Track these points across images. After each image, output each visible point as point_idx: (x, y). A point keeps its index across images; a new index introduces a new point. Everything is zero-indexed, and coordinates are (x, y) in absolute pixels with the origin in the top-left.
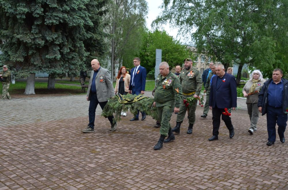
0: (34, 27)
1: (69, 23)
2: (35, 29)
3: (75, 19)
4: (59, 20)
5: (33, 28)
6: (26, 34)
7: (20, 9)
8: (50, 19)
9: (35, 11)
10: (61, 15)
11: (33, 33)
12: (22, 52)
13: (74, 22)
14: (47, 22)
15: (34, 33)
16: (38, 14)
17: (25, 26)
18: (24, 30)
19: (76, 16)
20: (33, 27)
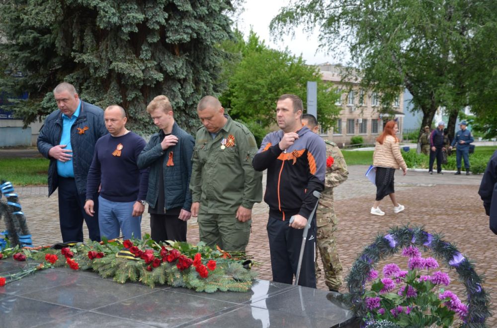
0: (146, 48)
1: (206, 39)
2: (146, 51)
3: (215, 31)
4: (191, 34)
5: (144, 49)
6: (129, 60)
7: (133, 17)
8: (177, 31)
9: (152, 18)
10: (195, 25)
11: (142, 60)
12: (115, 96)
13: (213, 36)
14: (171, 38)
15: (144, 59)
16: (158, 23)
17: (127, 46)
18: (126, 53)
19: (217, 26)
20: (144, 47)
